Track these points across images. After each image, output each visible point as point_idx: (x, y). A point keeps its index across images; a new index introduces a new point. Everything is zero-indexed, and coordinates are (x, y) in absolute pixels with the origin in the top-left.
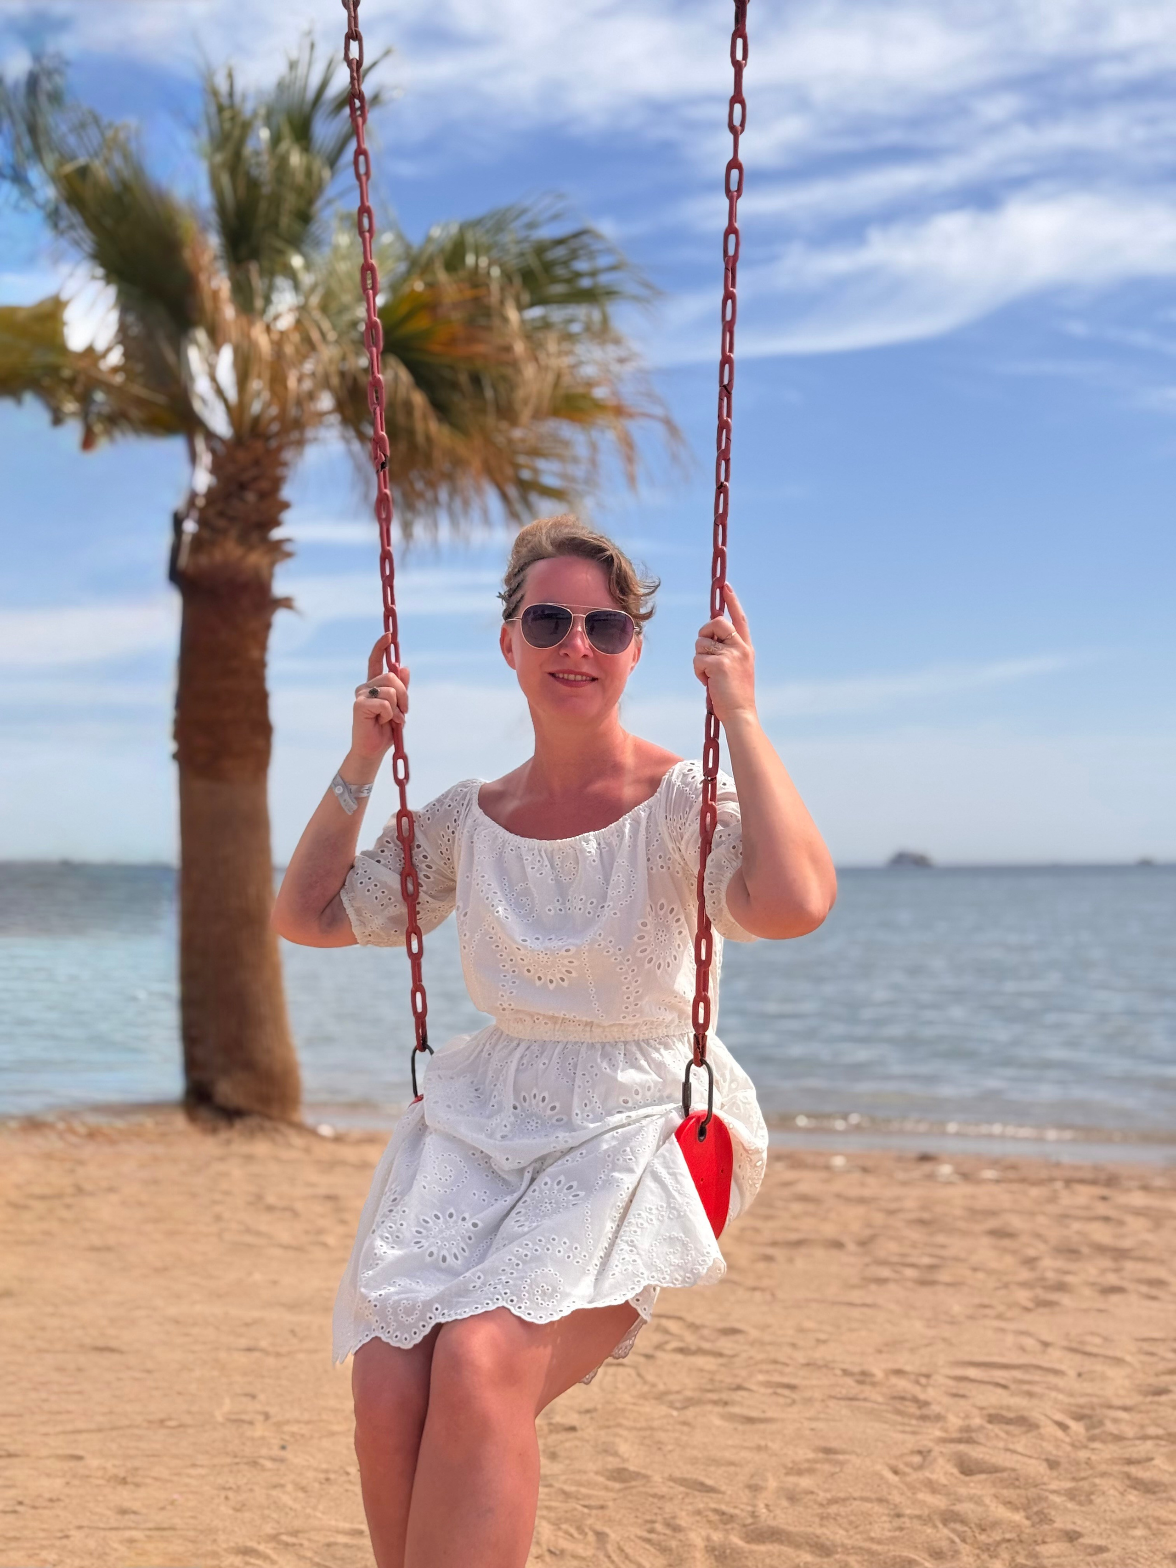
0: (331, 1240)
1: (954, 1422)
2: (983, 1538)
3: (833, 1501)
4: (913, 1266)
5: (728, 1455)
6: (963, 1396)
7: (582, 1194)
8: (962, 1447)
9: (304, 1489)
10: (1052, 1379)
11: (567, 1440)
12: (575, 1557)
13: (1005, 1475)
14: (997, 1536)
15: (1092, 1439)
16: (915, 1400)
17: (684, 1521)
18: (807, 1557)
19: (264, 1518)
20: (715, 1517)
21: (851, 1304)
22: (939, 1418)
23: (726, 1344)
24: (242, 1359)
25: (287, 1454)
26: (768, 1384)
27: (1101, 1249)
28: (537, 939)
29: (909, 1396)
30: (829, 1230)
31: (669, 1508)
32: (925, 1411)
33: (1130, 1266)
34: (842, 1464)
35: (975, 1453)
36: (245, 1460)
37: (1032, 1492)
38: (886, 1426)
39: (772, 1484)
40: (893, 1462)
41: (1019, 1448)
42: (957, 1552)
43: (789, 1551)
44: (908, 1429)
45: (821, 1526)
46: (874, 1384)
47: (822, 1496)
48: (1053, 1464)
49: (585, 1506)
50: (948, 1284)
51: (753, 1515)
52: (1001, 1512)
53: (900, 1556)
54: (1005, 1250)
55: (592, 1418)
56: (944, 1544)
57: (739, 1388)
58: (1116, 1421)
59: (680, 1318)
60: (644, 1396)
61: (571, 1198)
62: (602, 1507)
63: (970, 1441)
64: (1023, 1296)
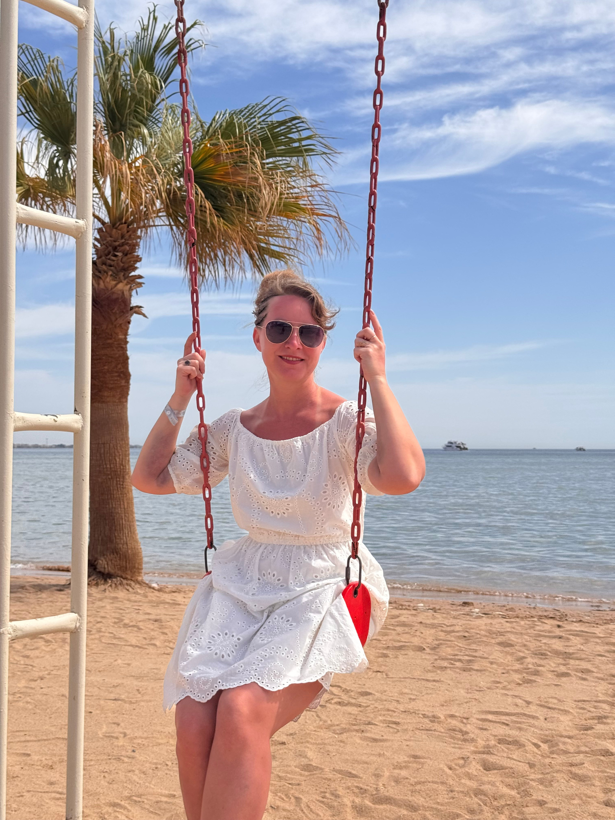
0: (158, 643)
1: (481, 743)
2: (495, 803)
3: (419, 783)
4: (460, 660)
5: (364, 758)
6: (486, 729)
7: (294, 624)
8: (485, 756)
9: (144, 773)
10: (532, 721)
11: (280, 749)
12: (284, 810)
13: (507, 770)
14: (502, 802)
15: (552, 753)
16: (461, 731)
17: (341, 792)
18: (404, 812)
19: (125, 788)
20: (357, 791)
21: (427, 680)
22: (473, 740)
23: (362, 700)
24: (111, 704)
25: (136, 755)
26: (384, 721)
27: (557, 653)
28: (271, 492)
29: (457, 729)
30: (416, 641)
31: (333, 785)
32: (466, 737)
33: (572, 662)
34: (423, 764)
35: (491, 759)
36: (114, 757)
37: (521, 780)
38: (446, 744)
39: (387, 774)
40: (449, 763)
41: (515, 757)
42: (482, 810)
43: (395, 808)
44: (457, 746)
45: (412, 796)
46: (439, 722)
47: (412, 780)
48: (532, 765)
49: (290, 784)
50: (477, 670)
51: (376, 789)
52: (506, 790)
53: (452, 812)
54: (507, 653)
55: (293, 738)
56: (475, 806)
57: (370, 723)
58: (564, 743)
59: (339, 686)
60: (320, 727)
61: (288, 626)
62: (299, 785)
63: (489, 753)
64: (517, 677)
